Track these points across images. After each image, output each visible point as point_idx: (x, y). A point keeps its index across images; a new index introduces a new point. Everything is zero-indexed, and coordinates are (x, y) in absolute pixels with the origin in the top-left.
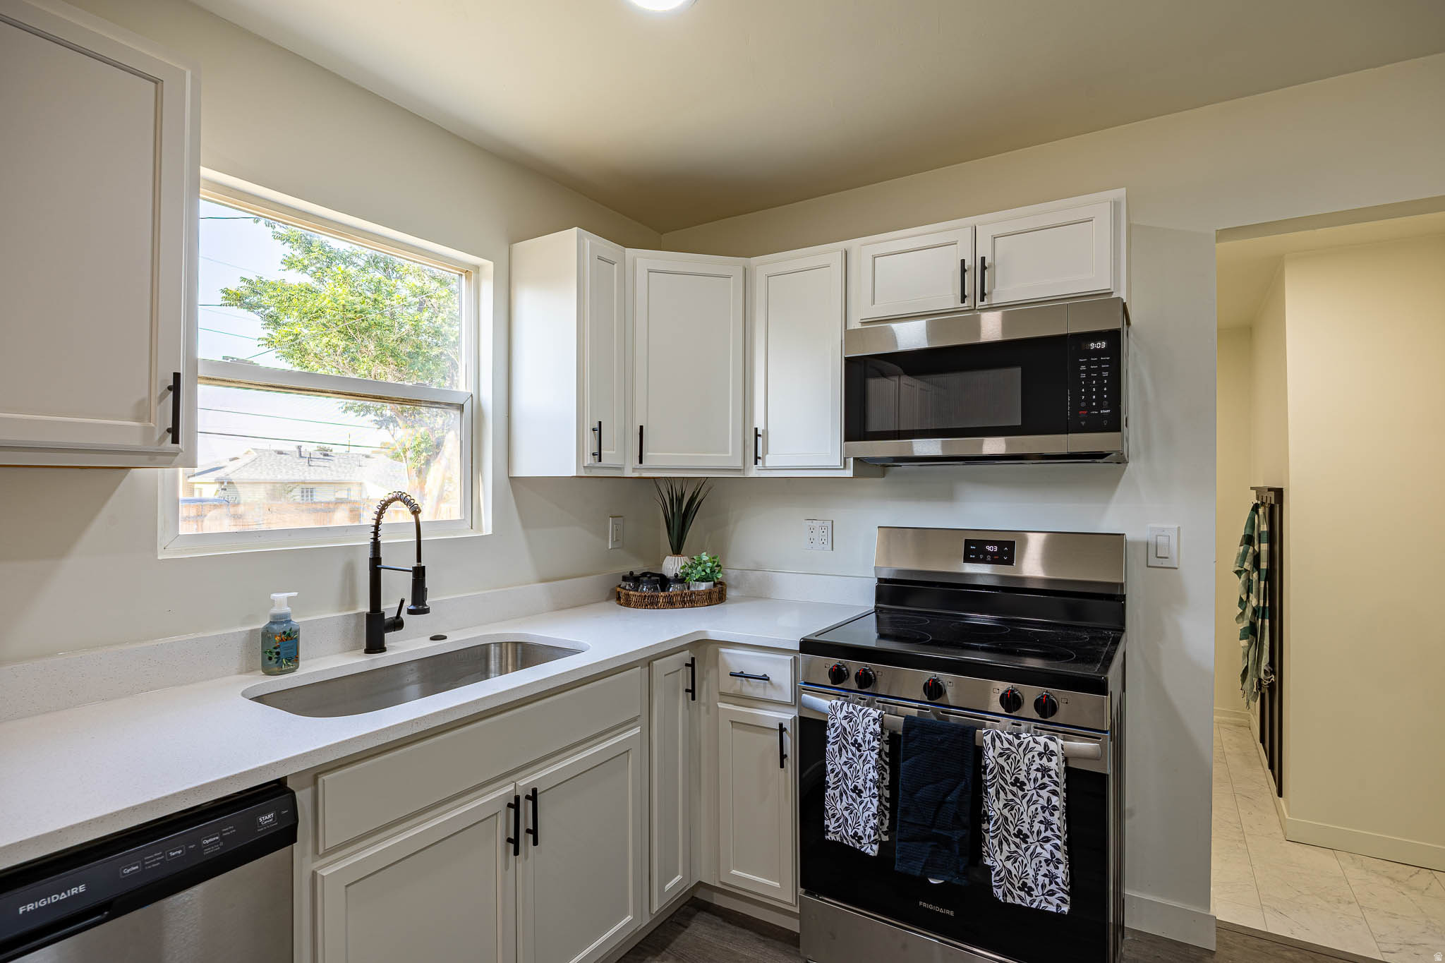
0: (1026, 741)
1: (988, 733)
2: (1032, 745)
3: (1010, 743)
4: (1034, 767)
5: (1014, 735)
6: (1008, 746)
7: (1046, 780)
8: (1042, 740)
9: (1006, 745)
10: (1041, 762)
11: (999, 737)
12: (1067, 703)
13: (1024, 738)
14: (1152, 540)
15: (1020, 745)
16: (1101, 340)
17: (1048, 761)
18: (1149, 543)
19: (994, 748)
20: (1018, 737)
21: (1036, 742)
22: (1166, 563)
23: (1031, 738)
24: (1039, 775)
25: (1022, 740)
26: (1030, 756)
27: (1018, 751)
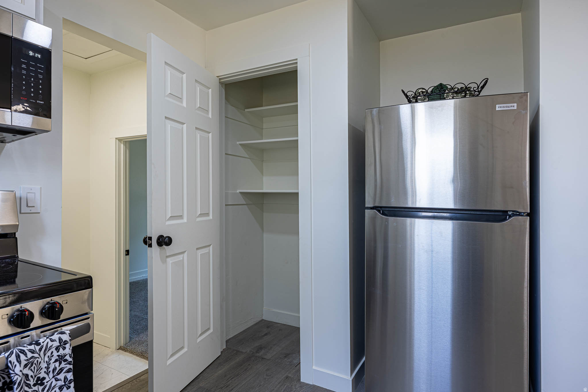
0: (45, 343)
1: (12, 353)
2: (50, 344)
3: (32, 351)
4: (53, 360)
5: (34, 344)
6: (32, 355)
7: (63, 365)
8: (56, 337)
9: (30, 355)
10: (59, 354)
11: (23, 352)
12: (67, 303)
13: (43, 342)
14: (24, 195)
15: (40, 350)
16: (39, 53)
17: (64, 350)
18: (22, 197)
19: (20, 362)
20: (38, 344)
21: (52, 341)
22: (33, 210)
23: (48, 340)
24: (57, 364)
25: (42, 344)
26: (49, 354)
27: (39, 355)
